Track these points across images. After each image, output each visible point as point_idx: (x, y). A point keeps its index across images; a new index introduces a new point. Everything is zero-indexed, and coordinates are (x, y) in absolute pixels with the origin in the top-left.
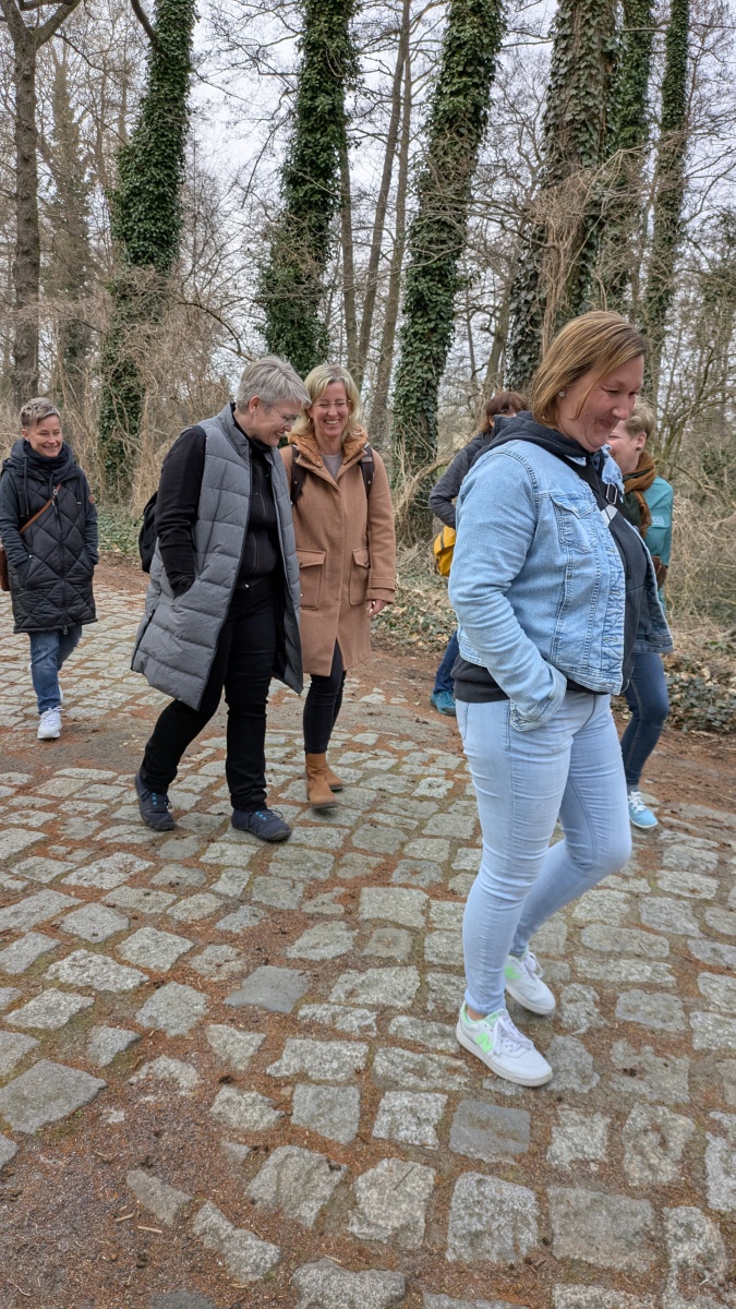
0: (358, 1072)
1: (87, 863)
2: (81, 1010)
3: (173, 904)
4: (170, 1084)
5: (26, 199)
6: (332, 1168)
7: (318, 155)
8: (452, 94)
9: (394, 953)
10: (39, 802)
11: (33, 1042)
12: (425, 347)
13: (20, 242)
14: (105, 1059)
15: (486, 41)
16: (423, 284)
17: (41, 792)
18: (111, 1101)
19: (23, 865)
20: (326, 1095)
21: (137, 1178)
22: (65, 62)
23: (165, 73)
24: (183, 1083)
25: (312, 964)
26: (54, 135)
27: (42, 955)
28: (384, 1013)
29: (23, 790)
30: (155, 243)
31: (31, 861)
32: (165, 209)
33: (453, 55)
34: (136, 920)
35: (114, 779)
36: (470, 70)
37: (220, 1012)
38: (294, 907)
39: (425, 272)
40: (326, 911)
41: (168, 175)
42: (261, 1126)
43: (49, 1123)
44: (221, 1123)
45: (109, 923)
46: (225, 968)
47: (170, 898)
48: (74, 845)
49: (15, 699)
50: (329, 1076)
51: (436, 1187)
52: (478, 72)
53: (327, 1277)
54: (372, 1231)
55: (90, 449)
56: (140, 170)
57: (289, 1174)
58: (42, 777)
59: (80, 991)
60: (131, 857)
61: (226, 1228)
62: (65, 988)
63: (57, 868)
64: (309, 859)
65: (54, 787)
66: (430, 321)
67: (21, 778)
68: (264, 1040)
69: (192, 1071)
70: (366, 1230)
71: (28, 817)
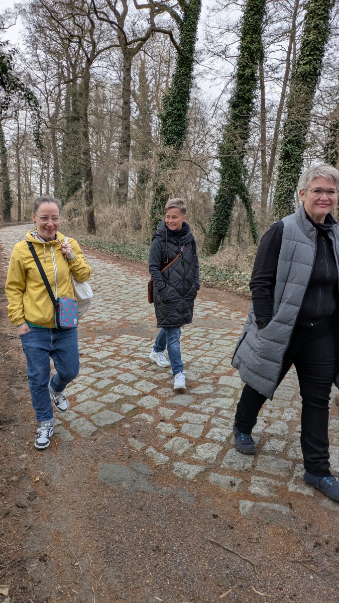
0: (205, 422)
1: (127, 362)
2: (120, 399)
3: (154, 375)
4: (145, 420)
5: (126, 119)
6: (190, 443)
7: (245, 94)
8: (304, 64)
9: (227, 394)
10: (113, 344)
11: (104, 405)
12: (289, 174)
13: (123, 137)
14: (125, 412)
15: (320, 40)
16: (289, 148)
17: (114, 342)
18: (126, 422)
19: (106, 361)
20: (193, 426)
21: (131, 440)
22: (145, 60)
23: (183, 63)
24: (149, 420)
25: (197, 395)
26: (139, 90)
27: (109, 385)
28: (218, 409)
29: (108, 341)
30: (176, 135)
31: (108, 360)
32: (181, 120)
33: (305, 47)
34: (140, 378)
35: (140, 339)
36: (312, 53)
37: (164, 404)
38: (195, 380)
39: (290, 142)
40: (206, 381)
41: (183, 106)
42: (171, 432)
43: (107, 425)
44: (159, 431)
45: (131, 378)
46: (168, 394)
47: (152, 373)
48: (123, 357)
49: (109, 313)
50: (195, 422)
51: (222, 451)
52: (316, 54)
53: (183, 465)
54: (199, 458)
55: (146, 222)
56: (171, 105)
57: (177, 443)
58: (115, 337)
59: (120, 394)
60: (142, 361)
61: (155, 452)
62: (115, 393)
63: (117, 363)
64: (204, 366)
65: (119, 340)
66: (291, 163)
67: (108, 337)
68: (176, 412)
69: (152, 418)
70: (197, 457)
71: (109, 348)
